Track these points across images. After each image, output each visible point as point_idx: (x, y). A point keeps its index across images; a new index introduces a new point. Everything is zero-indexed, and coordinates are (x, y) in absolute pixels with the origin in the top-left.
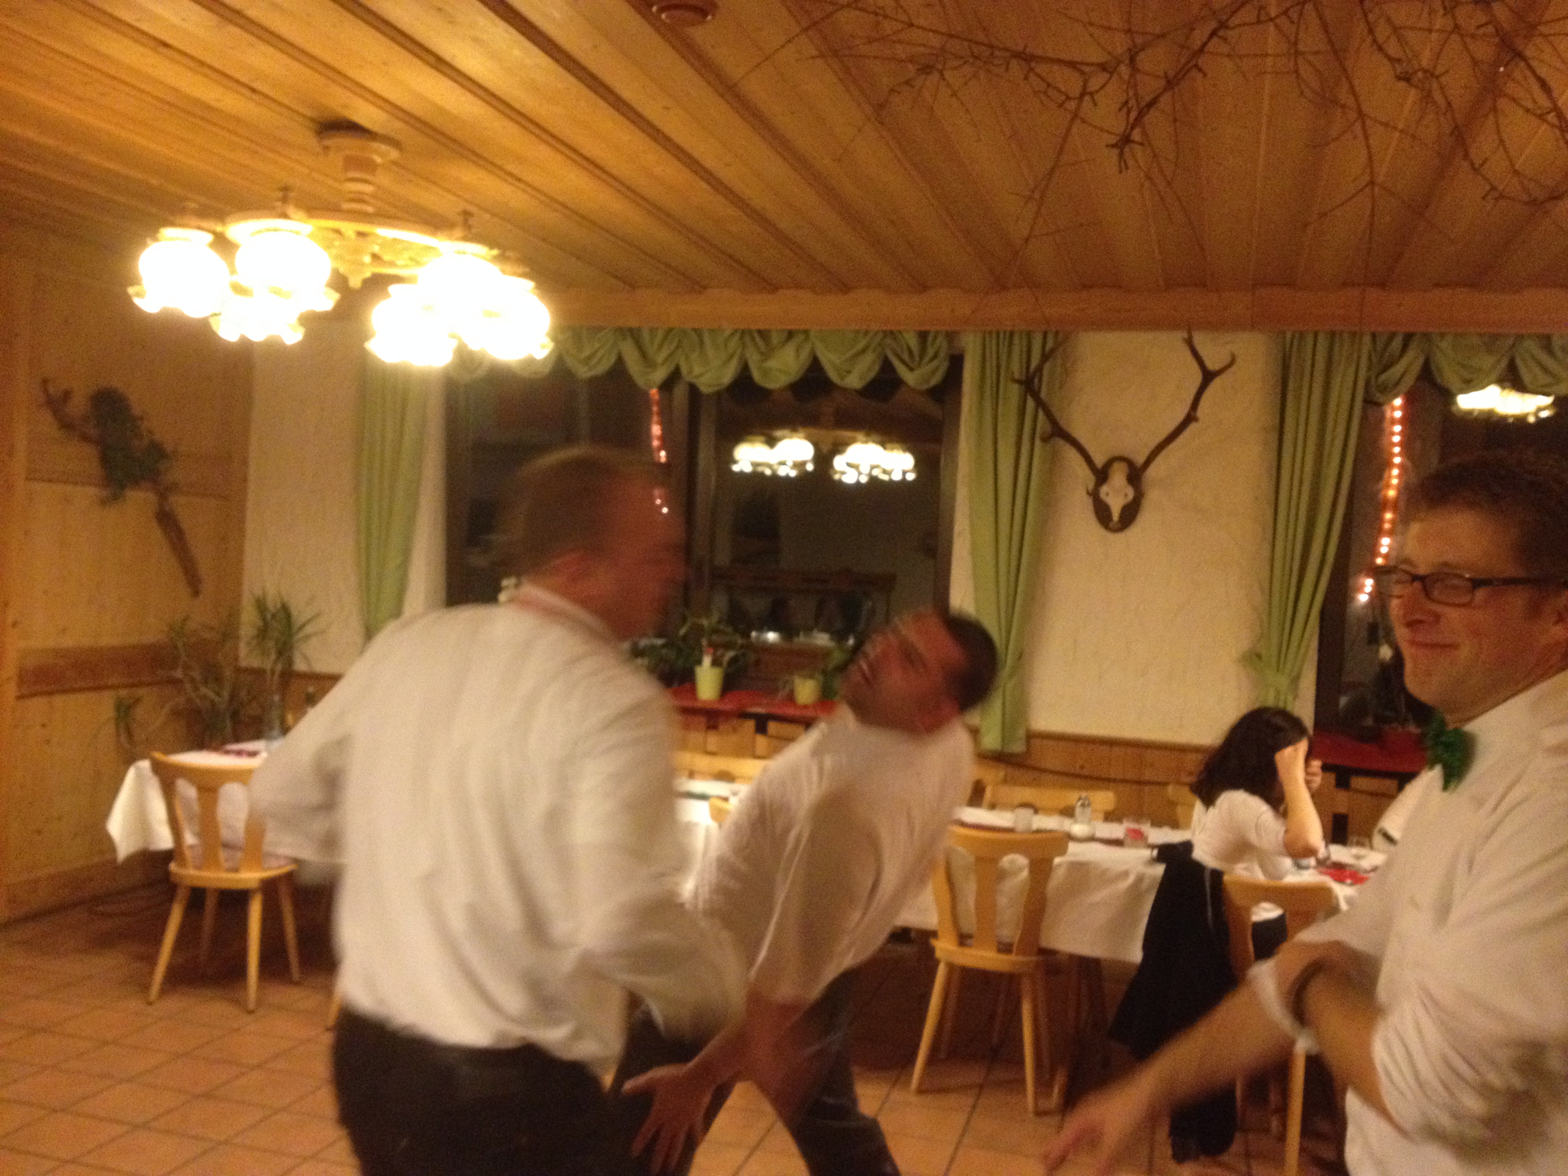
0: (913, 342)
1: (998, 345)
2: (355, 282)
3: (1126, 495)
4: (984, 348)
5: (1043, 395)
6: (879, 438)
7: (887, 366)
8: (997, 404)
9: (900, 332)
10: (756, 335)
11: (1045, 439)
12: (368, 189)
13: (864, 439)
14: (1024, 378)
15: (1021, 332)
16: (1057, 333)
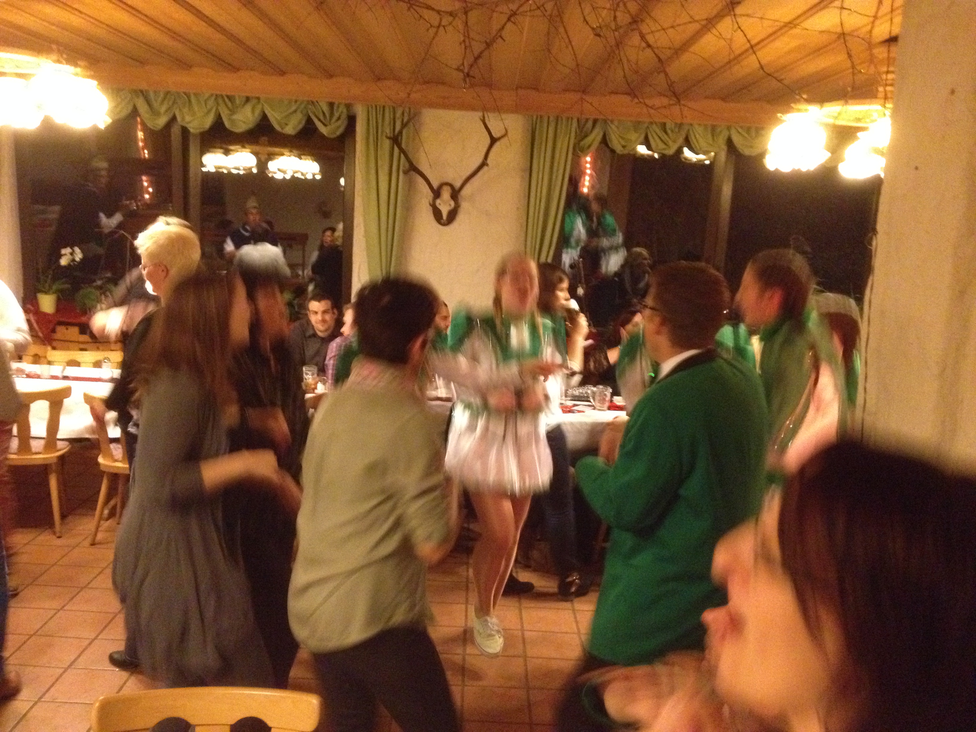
0: (325, 108)
1: (376, 114)
3: (450, 205)
4: (368, 115)
5: (403, 146)
7: (310, 122)
8: (377, 150)
9: (317, 102)
10: (226, 98)
11: (406, 173)
14: (392, 136)
15: (389, 107)
16: (410, 111)
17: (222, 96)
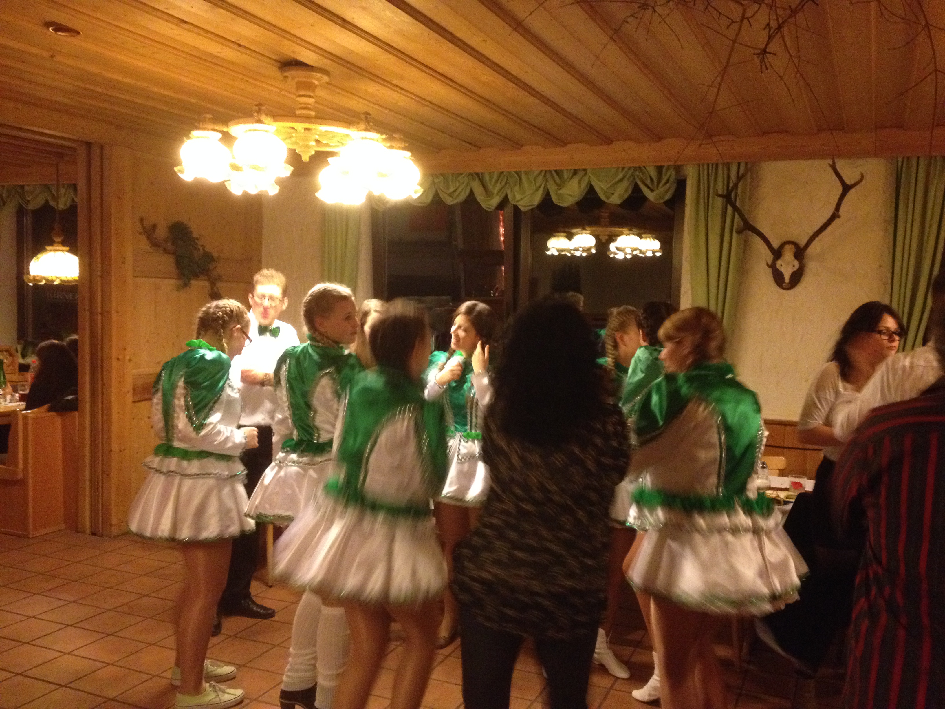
0: (653, 173)
1: (708, 172)
2: (305, 158)
3: (794, 266)
4: (699, 174)
5: (738, 204)
6: (636, 231)
7: (636, 189)
8: (708, 210)
9: (644, 167)
10: (554, 173)
11: (739, 232)
12: (311, 101)
13: (628, 232)
14: (725, 192)
15: (724, 164)
16: (746, 163)
17: (550, 171)
